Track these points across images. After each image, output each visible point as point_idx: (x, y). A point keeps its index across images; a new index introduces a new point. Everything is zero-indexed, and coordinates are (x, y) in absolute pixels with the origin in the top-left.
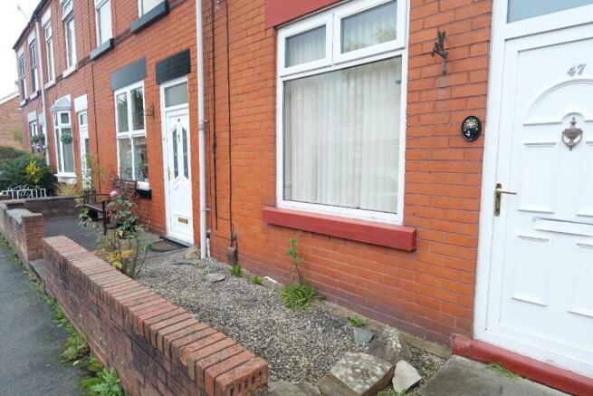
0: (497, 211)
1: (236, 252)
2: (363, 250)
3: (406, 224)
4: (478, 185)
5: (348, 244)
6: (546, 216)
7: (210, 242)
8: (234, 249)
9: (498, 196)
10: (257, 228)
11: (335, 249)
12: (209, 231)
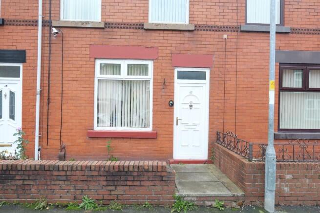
0: (177, 125)
1: (65, 154)
2: (138, 141)
3: (153, 130)
4: (173, 118)
5: (132, 139)
6: (187, 124)
7: (40, 153)
8: (63, 153)
9: (177, 120)
10: (81, 140)
11: (126, 143)
12: (40, 147)
